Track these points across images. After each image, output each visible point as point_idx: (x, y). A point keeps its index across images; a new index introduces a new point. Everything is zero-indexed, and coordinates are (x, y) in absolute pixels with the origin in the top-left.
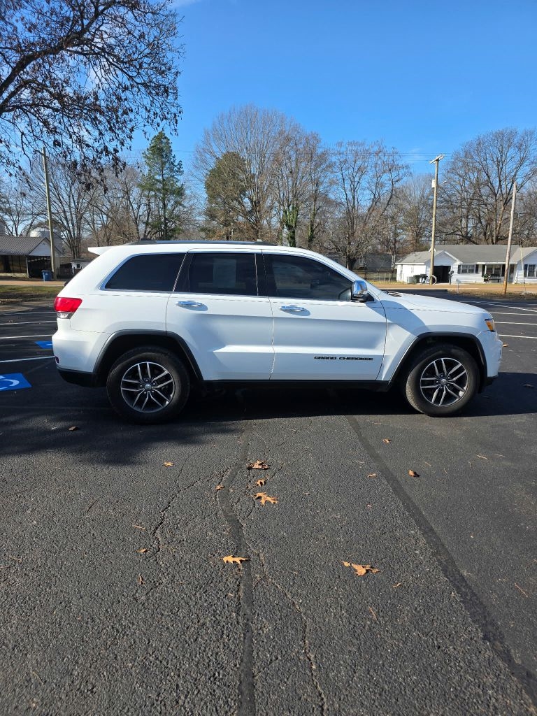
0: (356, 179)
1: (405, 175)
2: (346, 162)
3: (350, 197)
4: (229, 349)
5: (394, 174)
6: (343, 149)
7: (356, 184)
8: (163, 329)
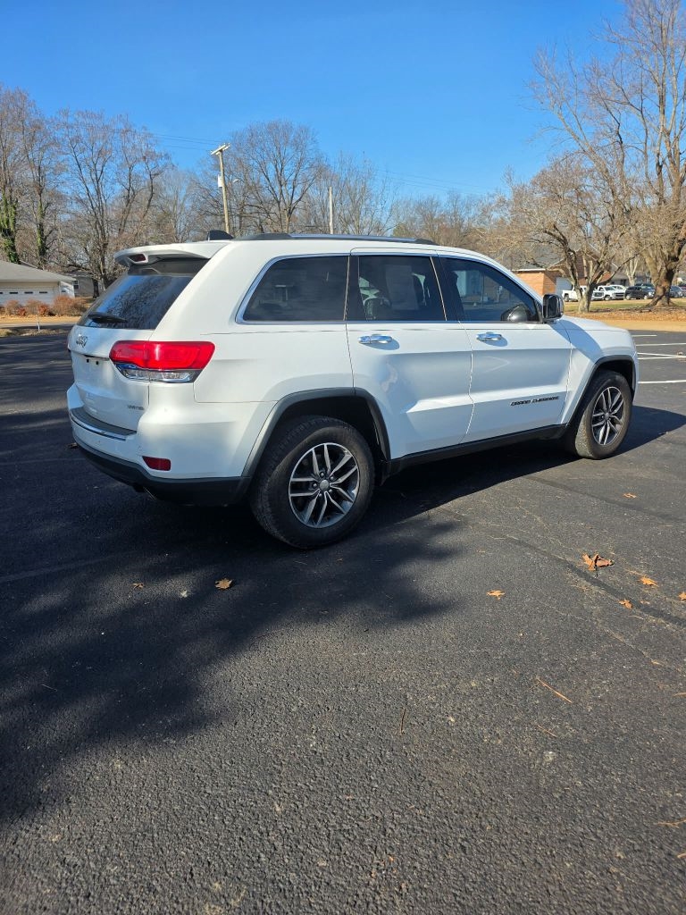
0: (99, 167)
1: (166, 166)
2: (77, 139)
3: (92, 191)
4: (424, 405)
5: (151, 165)
6: (70, 121)
7: (99, 173)
8: (348, 385)
